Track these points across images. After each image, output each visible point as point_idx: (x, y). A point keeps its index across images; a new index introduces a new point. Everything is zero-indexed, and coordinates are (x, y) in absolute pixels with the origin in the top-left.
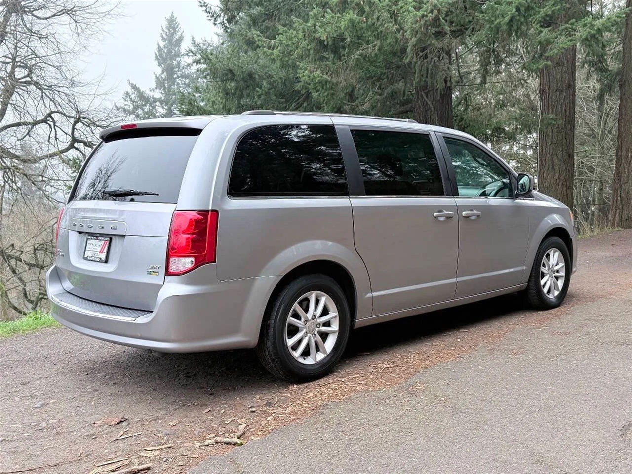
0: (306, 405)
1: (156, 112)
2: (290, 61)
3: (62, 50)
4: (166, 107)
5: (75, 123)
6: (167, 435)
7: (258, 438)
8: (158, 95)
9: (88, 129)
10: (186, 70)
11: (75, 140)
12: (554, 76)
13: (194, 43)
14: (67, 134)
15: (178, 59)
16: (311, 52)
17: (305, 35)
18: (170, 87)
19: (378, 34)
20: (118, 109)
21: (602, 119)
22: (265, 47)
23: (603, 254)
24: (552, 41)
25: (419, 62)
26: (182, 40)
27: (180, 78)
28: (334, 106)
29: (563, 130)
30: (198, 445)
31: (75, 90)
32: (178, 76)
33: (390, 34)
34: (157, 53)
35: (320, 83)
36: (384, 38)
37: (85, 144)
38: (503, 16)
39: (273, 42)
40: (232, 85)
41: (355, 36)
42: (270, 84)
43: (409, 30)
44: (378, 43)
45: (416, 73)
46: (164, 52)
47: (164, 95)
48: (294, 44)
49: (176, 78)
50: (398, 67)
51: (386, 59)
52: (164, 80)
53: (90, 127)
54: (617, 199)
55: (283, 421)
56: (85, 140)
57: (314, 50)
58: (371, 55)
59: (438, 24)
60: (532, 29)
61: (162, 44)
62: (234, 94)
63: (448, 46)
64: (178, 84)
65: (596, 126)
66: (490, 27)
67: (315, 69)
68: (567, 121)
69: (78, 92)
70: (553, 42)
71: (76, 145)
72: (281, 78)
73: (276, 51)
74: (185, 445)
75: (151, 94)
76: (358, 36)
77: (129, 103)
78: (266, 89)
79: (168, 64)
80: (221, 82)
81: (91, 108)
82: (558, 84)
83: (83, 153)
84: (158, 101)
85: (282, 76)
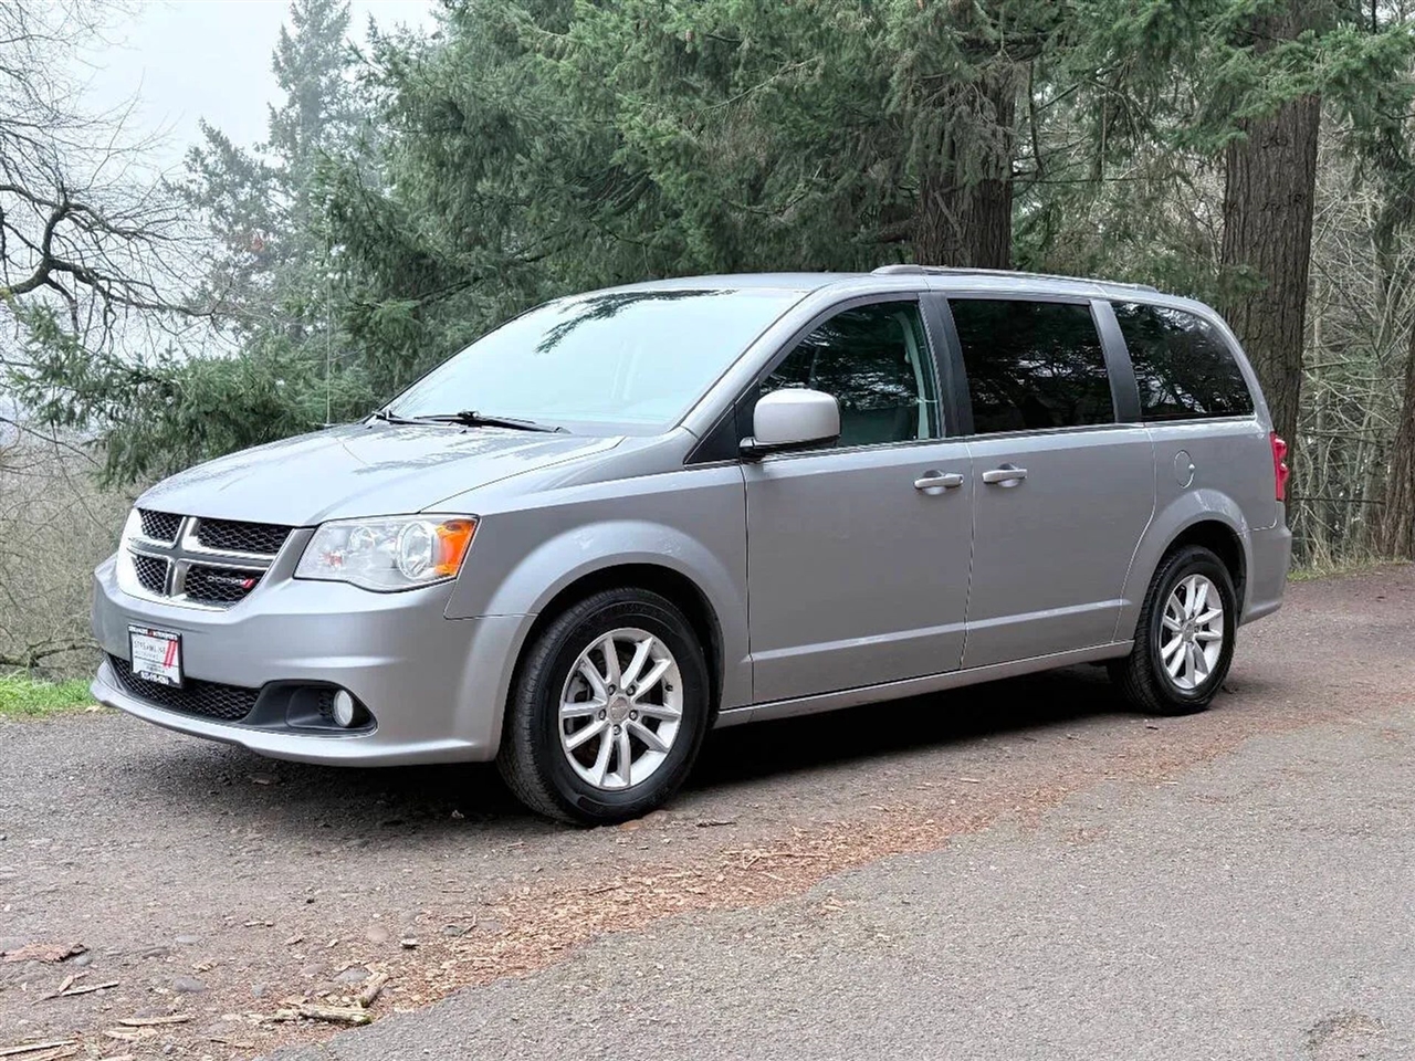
0: (546, 937)
1: (269, 205)
2: (601, 90)
3: (33, 30)
4: (294, 194)
5: (56, 218)
6: (182, 991)
7: (412, 1010)
8: (275, 160)
9: (87, 236)
10: (351, 101)
11: (50, 262)
12: (1260, 171)
13: (375, 33)
14: (32, 246)
15: (333, 72)
16: (654, 68)
17: (638, 25)
18: (307, 141)
19: (821, 37)
20: (170, 189)
21: (1390, 288)
22: (539, 51)
23: (1351, 618)
24: (1254, 81)
25: (922, 115)
26: (344, 24)
27: (335, 122)
28: (706, 210)
29: (1276, 308)
30: (256, 1018)
31: (58, 134)
32: (330, 115)
33: (851, 36)
34: (279, 54)
35: (670, 149)
36: (836, 45)
37: (78, 274)
38: (1134, 12)
39: (559, 40)
40: (457, 142)
41: (763, 37)
42: (551, 147)
43: (896, 31)
44: (820, 58)
45: (914, 140)
46: (297, 52)
47: (292, 162)
48: (611, 47)
49: (325, 121)
50: (873, 123)
51: (842, 103)
52: (293, 125)
53: (92, 231)
54: (1403, 486)
55: (482, 971)
56: (78, 263)
57: (661, 66)
58: (803, 89)
59: (969, 21)
60: (1207, 49)
61: (293, 32)
62: (458, 167)
63: (996, 79)
64: (328, 137)
65: (1375, 306)
66: (1102, 36)
67: (660, 114)
68: (1287, 284)
69: (66, 139)
70: (1257, 84)
71: (53, 275)
72: (582, 134)
73: (565, 62)
74: (224, 1017)
75: (258, 157)
76: (771, 38)
77: (199, 176)
78: (540, 159)
79: (306, 84)
80: (429, 132)
81: (96, 184)
82: (1270, 191)
83: (69, 297)
84: (275, 176)
85: (585, 130)
